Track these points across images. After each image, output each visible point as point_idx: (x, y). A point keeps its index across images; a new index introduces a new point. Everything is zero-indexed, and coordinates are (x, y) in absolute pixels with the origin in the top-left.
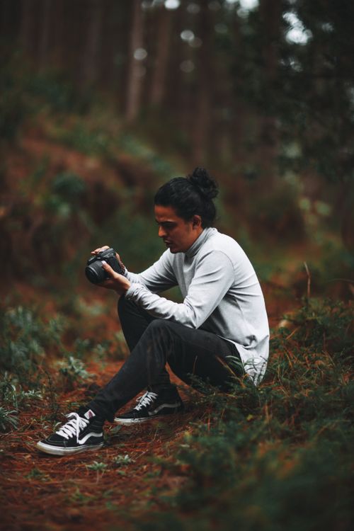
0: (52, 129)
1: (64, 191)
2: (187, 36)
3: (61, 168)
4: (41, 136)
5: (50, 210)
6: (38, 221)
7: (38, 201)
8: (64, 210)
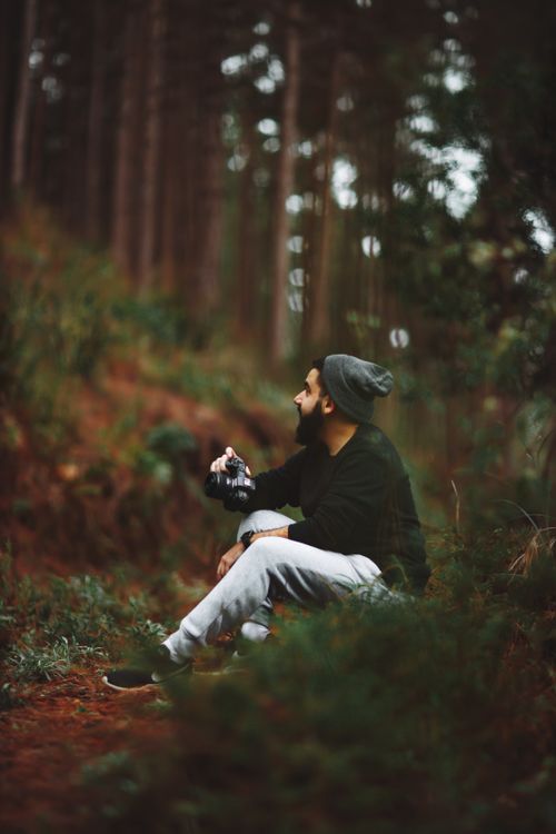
0: (149, 365)
1: (164, 448)
2: (370, 246)
3: (161, 417)
4: (133, 374)
5: (142, 471)
6: (125, 486)
7: (124, 458)
8: (163, 472)
